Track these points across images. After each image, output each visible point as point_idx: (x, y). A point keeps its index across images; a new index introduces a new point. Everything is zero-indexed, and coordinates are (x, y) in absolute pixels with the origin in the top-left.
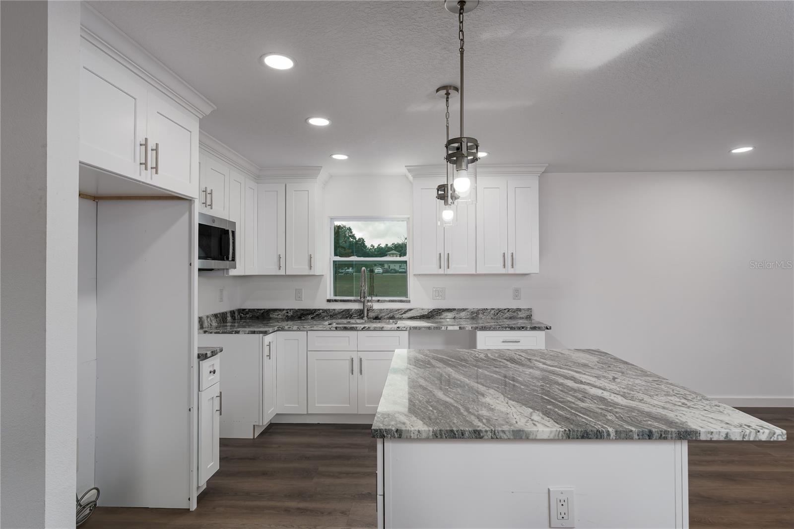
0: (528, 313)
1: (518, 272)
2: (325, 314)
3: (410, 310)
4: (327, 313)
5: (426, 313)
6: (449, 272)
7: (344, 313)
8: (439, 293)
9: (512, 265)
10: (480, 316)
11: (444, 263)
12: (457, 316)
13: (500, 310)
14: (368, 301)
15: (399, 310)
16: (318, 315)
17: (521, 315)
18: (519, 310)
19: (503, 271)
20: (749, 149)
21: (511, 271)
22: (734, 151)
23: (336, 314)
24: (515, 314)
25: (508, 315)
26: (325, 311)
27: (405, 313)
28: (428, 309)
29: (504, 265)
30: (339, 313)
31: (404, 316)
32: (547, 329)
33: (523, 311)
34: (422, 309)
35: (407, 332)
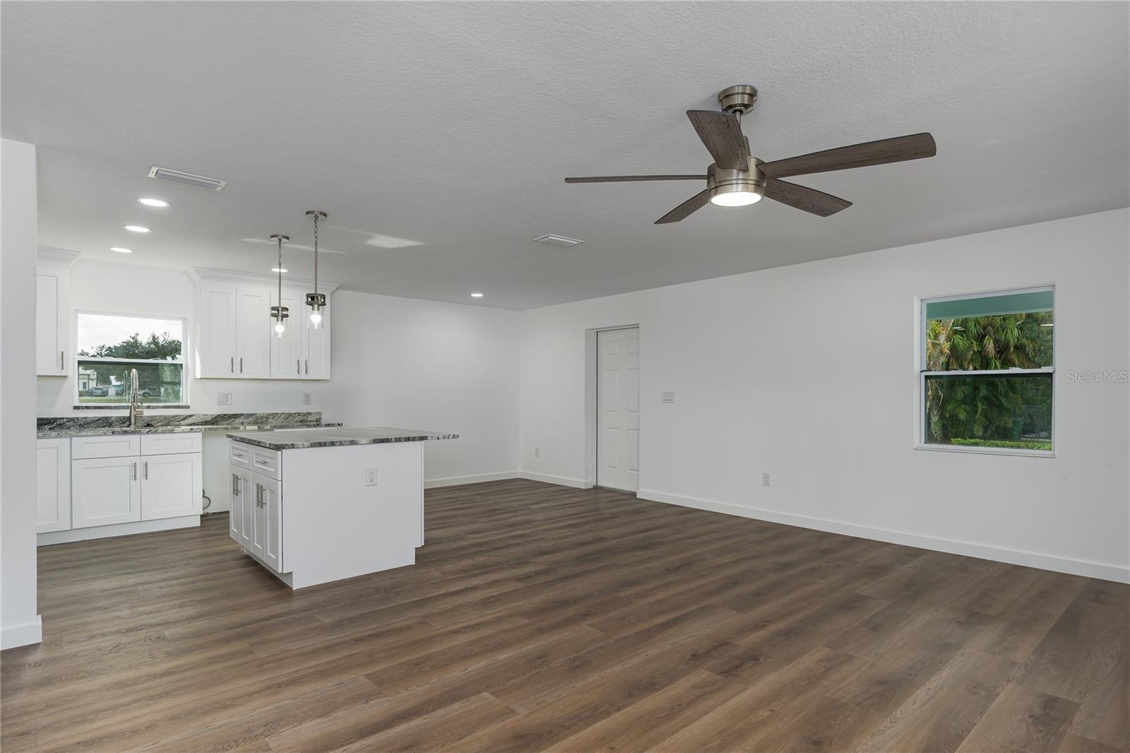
0: (318, 417)
1: (310, 378)
2: (72, 423)
3: (191, 416)
4: (74, 422)
5: (209, 419)
6: (241, 376)
7: (100, 421)
8: (224, 398)
9: (306, 371)
10: (270, 420)
11: (237, 367)
12: (245, 421)
13: (290, 415)
14: (139, 407)
15: (176, 416)
16: (59, 425)
17: (311, 418)
18: (310, 414)
19: (298, 377)
20: (481, 295)
21: (304, 377)
22: (473, 295)
23: (88, 423)
24: (305, 418)
25: (298, 418)
26: (70, 420)
27: (183, 419)
28: (212, 415)
29: (298, 372)
30: (93, 422)
31: (183, 422)
32: (339, 425)
33: (313, 415)
34: (205, 415)
35: (201, 433)
